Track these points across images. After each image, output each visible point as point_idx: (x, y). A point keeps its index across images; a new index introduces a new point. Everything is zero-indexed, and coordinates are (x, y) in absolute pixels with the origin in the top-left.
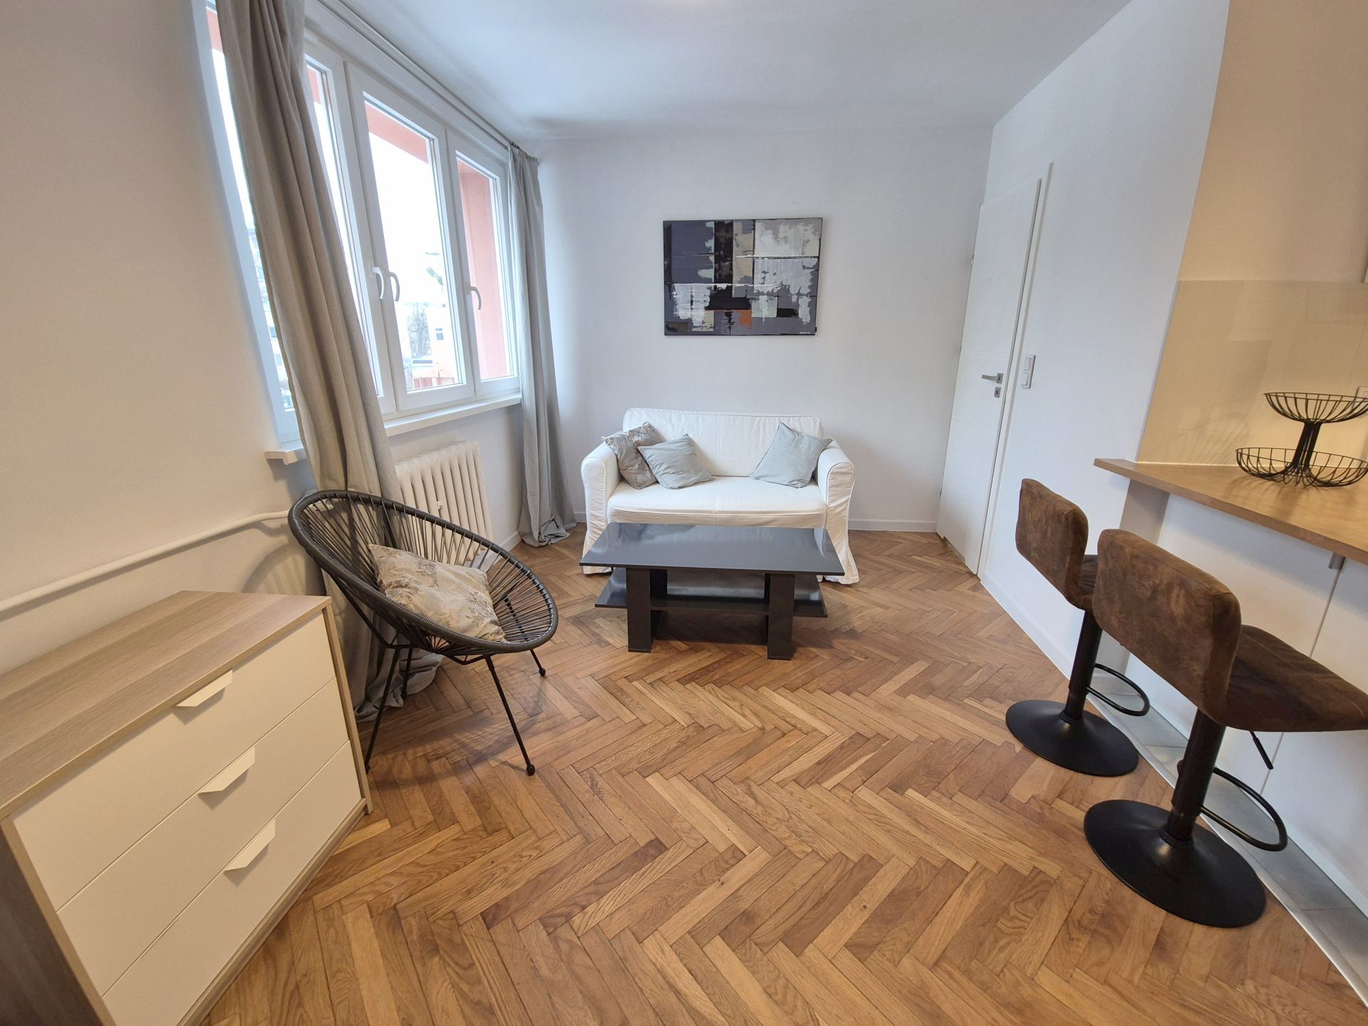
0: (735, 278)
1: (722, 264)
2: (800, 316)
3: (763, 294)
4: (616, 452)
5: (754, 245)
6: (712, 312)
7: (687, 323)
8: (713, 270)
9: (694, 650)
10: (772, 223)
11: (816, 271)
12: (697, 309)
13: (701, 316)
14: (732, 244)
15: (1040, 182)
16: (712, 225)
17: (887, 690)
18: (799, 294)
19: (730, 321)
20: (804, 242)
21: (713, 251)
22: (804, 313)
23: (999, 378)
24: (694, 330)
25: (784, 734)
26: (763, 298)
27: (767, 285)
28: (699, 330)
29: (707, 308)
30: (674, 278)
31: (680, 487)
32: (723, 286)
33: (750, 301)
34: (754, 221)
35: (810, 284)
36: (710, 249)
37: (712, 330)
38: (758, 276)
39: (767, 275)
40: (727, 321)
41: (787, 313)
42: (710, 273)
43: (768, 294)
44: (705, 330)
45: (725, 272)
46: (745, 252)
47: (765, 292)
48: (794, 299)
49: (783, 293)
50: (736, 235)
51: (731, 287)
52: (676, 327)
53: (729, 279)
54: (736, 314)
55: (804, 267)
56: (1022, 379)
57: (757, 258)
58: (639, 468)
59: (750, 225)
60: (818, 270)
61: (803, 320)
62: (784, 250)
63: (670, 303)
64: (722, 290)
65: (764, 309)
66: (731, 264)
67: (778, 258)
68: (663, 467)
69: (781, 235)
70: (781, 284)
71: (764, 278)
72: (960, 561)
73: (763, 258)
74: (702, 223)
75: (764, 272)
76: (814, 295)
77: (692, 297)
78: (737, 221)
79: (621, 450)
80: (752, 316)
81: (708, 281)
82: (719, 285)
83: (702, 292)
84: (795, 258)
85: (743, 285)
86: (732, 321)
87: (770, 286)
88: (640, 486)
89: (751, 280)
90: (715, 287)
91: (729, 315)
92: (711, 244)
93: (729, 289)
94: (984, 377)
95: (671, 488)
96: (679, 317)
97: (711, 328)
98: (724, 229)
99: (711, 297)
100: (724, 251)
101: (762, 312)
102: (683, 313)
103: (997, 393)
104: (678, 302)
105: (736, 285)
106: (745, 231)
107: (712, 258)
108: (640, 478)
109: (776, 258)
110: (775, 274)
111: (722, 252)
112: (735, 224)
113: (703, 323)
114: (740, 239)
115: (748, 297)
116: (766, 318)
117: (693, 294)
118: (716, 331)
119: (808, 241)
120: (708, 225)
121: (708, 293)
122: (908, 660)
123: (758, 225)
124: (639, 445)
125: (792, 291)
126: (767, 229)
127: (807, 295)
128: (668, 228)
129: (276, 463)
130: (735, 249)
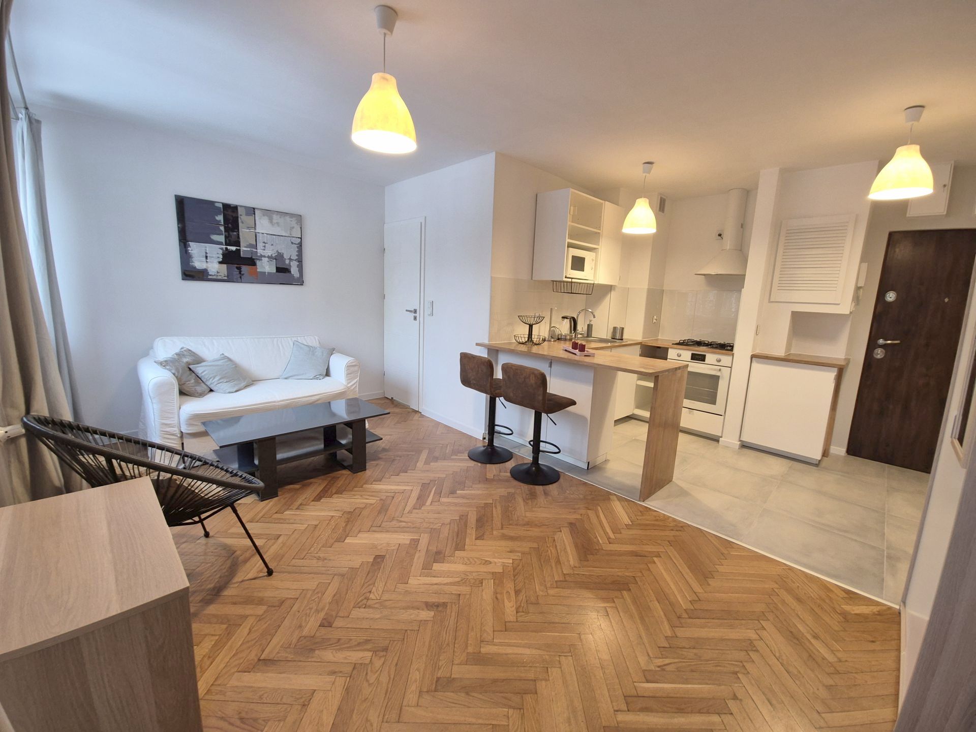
0: (242, 244)
1: (231, 233)
2: (292, 273)
3: (265, 257)
4: (173, 371)
5: (255, 224)
6: (225, 266)
7: (204, 272)
8: (224, 236)
9: (305, 486)
10: (268, 212)
11: (300, 246)
12: (212, 262)
13: (214, 267)
14: (238, 221)
15: (421, 223)
16: (219, 205)
17: (420, 464)
18: (290, 259)
19: (240, 273)
20: (291, 228)
21: (222, 223)
22: (294, 270)
23: (415, 311)
24: (210, 277)
25: (393, 497)
26: (265, 260)
27: (266, 251)
28: (214, 277)
29: (220, 263)
30: (189, 237)
31: (236, 391)
32: (234, 248)
33: (255, 260)
34: (254, 208)
35: (297, 254)
36: (220, 221)
37: (226, 278)
38: (260, 245)
39: (266, 245)
40: (238, 273)
41: (283, 270)
42: (222, 238)
43: (268, 257)
44: (220, 278)
45: (233, 239)
46: (248, 228)
47: (267, 256)
48: (287, 262)
49: (279, 257)
50: (241, 215)
51: (240, 250)
52: (190, 274)
53: (237, 243)
54: (245, 269)
55: (292, 243)
56: (428, 311)
57: (259, 233)
58: (195, 382)
59: (252, 211)
60: (301, 246)
61: (295, 276)
62: (277, 230)
63: (185, 256)
64: (232, 251)
65: (266, 267)
66: (238, 235)
67: (274, 235)
68: (217, 378)
69: (275, 221)
70: (277, 251)
71: (265, 246)
72: (405, 407)
73: (263, 233)
74: (211, 203)
75: (264, 242)
76: (300, 261)
77: (206, 253)
78: (241, 206)
79: (177, 370)
80: (258, 270)
81: (221, 243)
82: (229, 247)
83: (215, 251)
84: (285, 236)
85: (249, 249)
86: (242, 273)
87: (269, 252)
88: (201, 395)
89: (255, 247)
90: (226, 248)
91: (239, 269)
92: (220, 218)
93: (238, 251)
94: (407, 311)
95: (230, 393)
96: (195, 267)
97: (225, 276)
98: (230, 210)
99: (223, 255)
100: (232, 224)
101: (265, 268)
102: (198, 263)
103: (415, 318)
104: (193, 256)
105: (243, 249)
106: (248, 214)
107: (222, 228)
108: (199, 389)
109: (272, 235)
110: (272, 245)
111: (230, 225)
112: (239, 208)
113: (218, 272)
114: (244, 218)
115: (253, 257)
116: (268, 273)
117: (207, 252)
118: (229, 279)
119: (293, 228)
120: (217, 205)
121: (221, 252)
122: (419, 452)
123: (257, 212)
124: (190, 364)
125: (285, 256)
126: (264, 215)
127: (296, 260)
128: (180, 201)
130: (240, 224)
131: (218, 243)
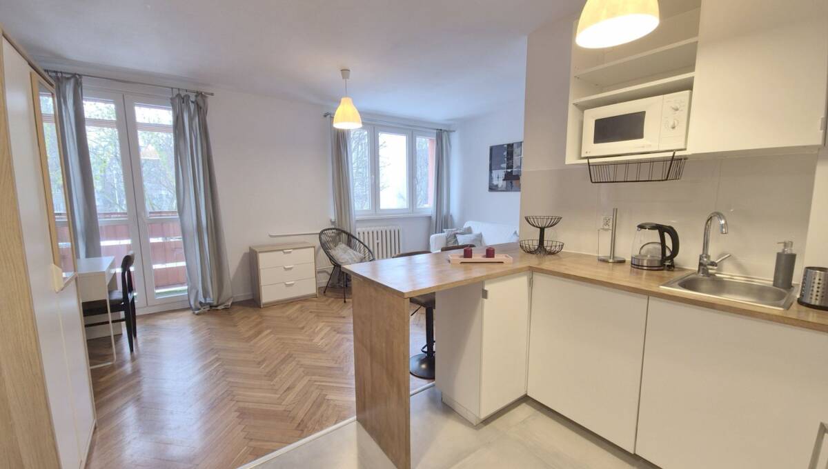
0: (514, 167)
1: (509, 161)
5: (521, 152)
6: (505, 182)
7: (497, 186)
8: (506, 164)
12: (500, 180)
13: (500, 183)
14: (513, 153)
16: (506, 146)
19: (512, 185)
21: (506, 156)
24: (499, 189)
28: (501, 189)
29: (504, 180)
30: (493, 167)
32: (509, 170)
33: (520, 176)
34: (521, 142)
37: (505, 189)
42: (504, 165)
44: (503, 189)
45: (510, 164)
46: (519, 155)
50: (515, 149)
52: (493, 188)
53: (512, 167)
54: (514, 182)
57: (522, 158)
59: (519, 144)
63: (491, 178)
64: (509, 172)
66: (513, 161)
73: (525, 157)
74: (502, 146)
79: (448, 235)
80: (521, 183)
83: (502, 173)
85: (517, 169)
89: (520, 167)
90: (507, 171)
91: (511, 182)
92: (505, 153)
93: (512, 171)
96: (494, 184)
98: (510, 146)
99: (505, 175)
100: (510, 155)
102: (495, 182)
104: (493, 178)
105: (514, 170)
106: (518, 147)
107: (506, 159)
111: (509, 157)
112: (514, 144)
113: (502, 186)
114: (516, 151)
115: (519, 174)
117: (499, 174)
118: (507, 190)
120: (504, 146)
121: (504, 173)
124: (457, 234)
128: (492, 149)
129: (331, 220)
130: (514, 155)
131: (503, 169)
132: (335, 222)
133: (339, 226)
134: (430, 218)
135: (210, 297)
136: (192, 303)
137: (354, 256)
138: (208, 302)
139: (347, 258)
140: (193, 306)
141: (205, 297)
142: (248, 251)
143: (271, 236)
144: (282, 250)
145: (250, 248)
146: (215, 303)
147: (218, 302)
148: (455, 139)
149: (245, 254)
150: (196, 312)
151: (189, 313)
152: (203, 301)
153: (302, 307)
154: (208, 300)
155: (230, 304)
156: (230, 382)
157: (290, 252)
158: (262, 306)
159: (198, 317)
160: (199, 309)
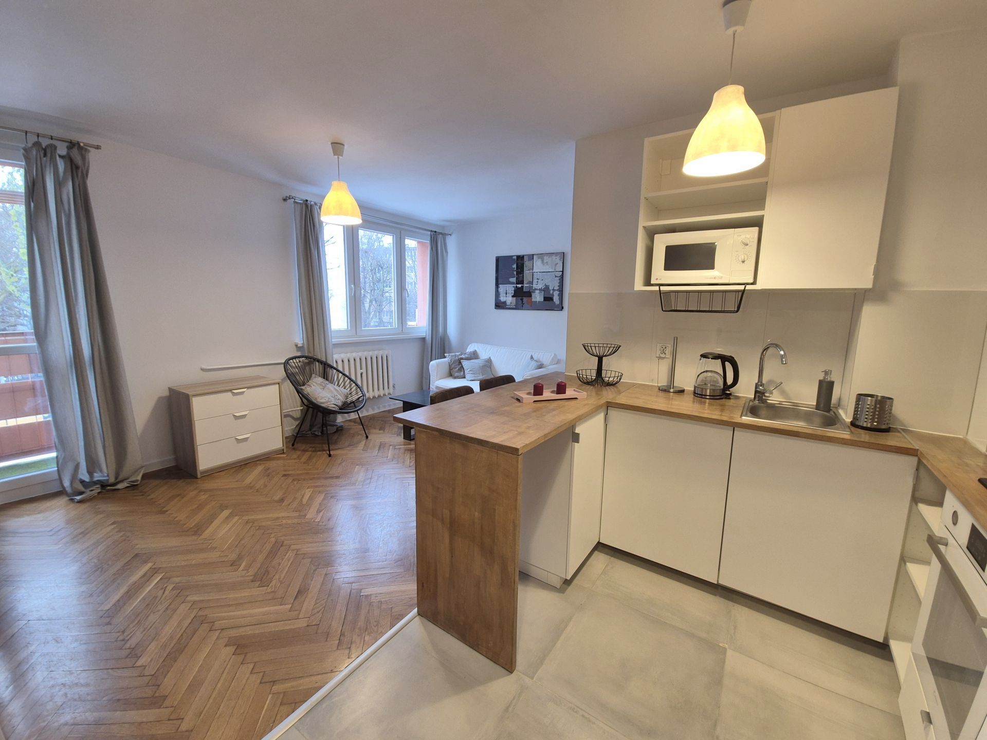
0: (525, 282)
1: (520, 275)
2: (554, 301)
3: (537, 289)
5: (533, 266)
6: (515, 298)
7: (504, 303)
8: (515, 278)
10: (541, 256)
11: (562, 278)
12: (509, 297)
13: (509, 300)
14: (524, 266)
16: (515, 257)
18: (554, 290)
19: (523, 303)
20: (555, 264)
21: (516, 269)
22: (556, 299)
24: (507, 307)
26: (537, 292)
27: (538, 285)
28: (509, 307)
29: (513, 296)
30: (499, 282)
32: (520, 286)
33: (531, 293)
34: (533, 255)
35: (559, 284)
36: (514, 268)
38: (535, 281)
39: (539, 281)
40: (521, 303)
41: (548, 299)
42: (514, 280)
43: (540, 290)
44: (511, 307)
45: (520, 279)
46: (529, 270)
48: (551, 292)
49: (546, 289)
50: (526, 261)
51: (523, 286)
52: (500, 305)
53: (522, 282)
54: (525, 299)
55: (556, 276)
57: (535, 272)
59: (531, 257)
61: (556, 303)
62: (546, 268)
63: (497, 294)
64: (519, 288)
65: (538, 297)
66: (523, 276)
67: (544, 272)
69: (545, 261)
70: (545, 285)
71: (537, 282)
73: (537, 272)
74: (512, 257)
75: (538, 279)
76: (561, 290)
78: (526, 255)
80: (533, 300)
82: (518, 285)
83: (510, 289)
84: (552, 272)
85: (528, 285)
87: (540, 286)
88: (455, 378)
89: (532, 283)
90: (516, 286)
91: (522, 300)
92: (515, 266)
93: (522, 287)
97: (514, 306)
98: (520, 258)
99: (514, 291)
100: (520, 269)
102: (502, 299)
104: (501, 293)
105: (525, 285)
106: (529, 260)
107: (515, 273)
109: (542, 272)
110: (542, 280)
111: (519, 270)
112: (525, 257)
113: (511, 303)
114: (527, 263)
115: (530, 291)
116: (539, 302)
117: (507, 290)
118: (516, 308)
119: (557, 264)
121: (513, 289)
123: (535, 257)
124: (462, 359)
125: (550, 288)
126: (539, 258)
127: (557, 290)
128: (498, 259)
129: (296, 346)
130: (525, 268)
131: (513, 283)
132: (302, 347)
133: (309, 352)
134: (423, 340)
135: (101, 471)
136: (67, 484)
137: (336, 394)
138: (95, 479)
139: (329, 395)
140: (69, 489)
141: (90, 473)
142: (167, 393)
143: (203, 370)
144: (230, 390)
145: (169, 388)
146: (112, 480)
147: (116, 478)
148: (452, 244)
149: (160, 399)
150: (78, 498)
151: (62, 501)
152: (86, 478)
153: (267, 469)
154: (97, 476)
155: (139, 478)
156: (194, 602)
157: (243, 393)
158: (199, 476)
159: (83, 507)
160: (81, 493)
